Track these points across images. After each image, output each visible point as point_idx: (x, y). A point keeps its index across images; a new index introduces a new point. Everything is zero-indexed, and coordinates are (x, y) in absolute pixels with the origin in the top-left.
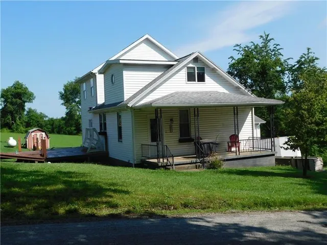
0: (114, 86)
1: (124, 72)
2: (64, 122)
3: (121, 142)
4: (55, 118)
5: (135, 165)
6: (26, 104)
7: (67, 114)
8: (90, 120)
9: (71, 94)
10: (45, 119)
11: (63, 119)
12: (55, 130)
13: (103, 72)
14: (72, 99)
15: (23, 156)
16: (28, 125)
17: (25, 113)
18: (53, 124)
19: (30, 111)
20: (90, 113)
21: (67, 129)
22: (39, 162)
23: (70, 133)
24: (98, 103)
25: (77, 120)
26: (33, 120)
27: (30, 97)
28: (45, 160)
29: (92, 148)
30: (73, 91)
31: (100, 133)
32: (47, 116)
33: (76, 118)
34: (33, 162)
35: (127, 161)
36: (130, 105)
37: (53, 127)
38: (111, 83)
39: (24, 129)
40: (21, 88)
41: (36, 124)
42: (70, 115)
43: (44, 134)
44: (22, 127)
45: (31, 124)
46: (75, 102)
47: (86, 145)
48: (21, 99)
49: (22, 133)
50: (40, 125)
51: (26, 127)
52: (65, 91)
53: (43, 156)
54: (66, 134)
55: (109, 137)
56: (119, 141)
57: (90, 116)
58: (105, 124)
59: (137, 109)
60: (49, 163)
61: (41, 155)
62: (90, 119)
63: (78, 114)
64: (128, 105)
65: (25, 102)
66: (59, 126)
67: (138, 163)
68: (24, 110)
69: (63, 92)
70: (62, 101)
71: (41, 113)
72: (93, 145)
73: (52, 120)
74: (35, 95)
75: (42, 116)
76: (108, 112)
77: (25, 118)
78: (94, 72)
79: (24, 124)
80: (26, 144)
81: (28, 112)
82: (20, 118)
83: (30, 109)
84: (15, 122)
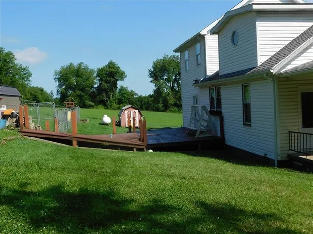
0: (237, 47)
1: (257, 23)
2: (153, 99)
3: (250, 125)
4: (143, 95)
5: (279, 162)
6: (118, 82)
7: (155, 91)
8: (194, 96)
9: (160, 71)
10: (135, 96)
11: (151, 96)
12: (144, 107)
13: (217, 31)
14: (160, 77)
15: (119, 141)
16: (120, 102)
17: (118, 90)
18: (142, 101)
19: (122, 89)
20: (195, 86)
21: (155, 106)
22: (139, 150)
23: (158, 110)
24: (207, 74)
25: (165, 97)
26: (124, 97)
27: (122, 76)
28: (146, 147)
29: (202, 132)
30: (162, 69)
31: (212, 113)
32: (137, 94)
33: (164, 95)
34: (132, 149)
35: (262, 154)
36: (274, 70)
37: (142, 104)
38: (231, 44)
39: (117, 106)
40: (113, 68)
41: (128, 101)
42: (158, 92)
43: (137, 111)
44: (114, 104)
45: (123, 101)
46: (163, 79)
47: (192, 127)
48: (113, 78)
49: (115, 109)
50: (130, 102)
51: (119, 104)
52: (154, 69)
53: (143, 141)
54: (153, 111)
55: (225, 118)
56: (244, 124)
57: (195, 91)
58: (219, 101)
59: (283, 78)
60: (151, 151)
61: (140, 140)
62: (195, 94)
63: (166, 91)
64: (272, 71)
65: (117, 80)
66: (147, 103)
67: (284, 159)
68: (116, 88)
69: (152, 70)
70: (151, 79)
71: (132, 91)
72: (203, 128)
73: (140, 97)
74: (126, 74)
75: (133, 93)
76: (225, 84)
77: (118, 96)
78: (203, 33)
79: (117, 101)
80: (120, 122)
81: (121, 90)
82: (113, 96)
83: (122, 87)
84: (109, 99)
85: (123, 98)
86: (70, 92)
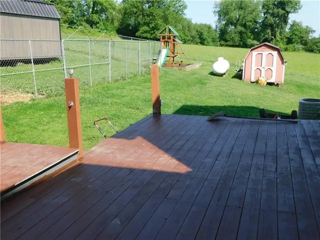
16: (290, 41)
17: (288, 26)
19: (294, 24)
26: (296, 35)
27: (296, 6)
39: (284, 47)
41: (299, 41)
43: (275, 53)
44: (281, 44)
45: (293, 40)
48: (284, 9)
51: (287, 44)
65: (288, 13)
68: (286, 23)
71: (307, 27)
75: (308, 30)
77: (287, 33)
79: (285, 40)
81: (292, 26)
82: (281, 33)
83: (294, 22)
84: (275, 37)
85: (294, 37)
86: (231, 28)
